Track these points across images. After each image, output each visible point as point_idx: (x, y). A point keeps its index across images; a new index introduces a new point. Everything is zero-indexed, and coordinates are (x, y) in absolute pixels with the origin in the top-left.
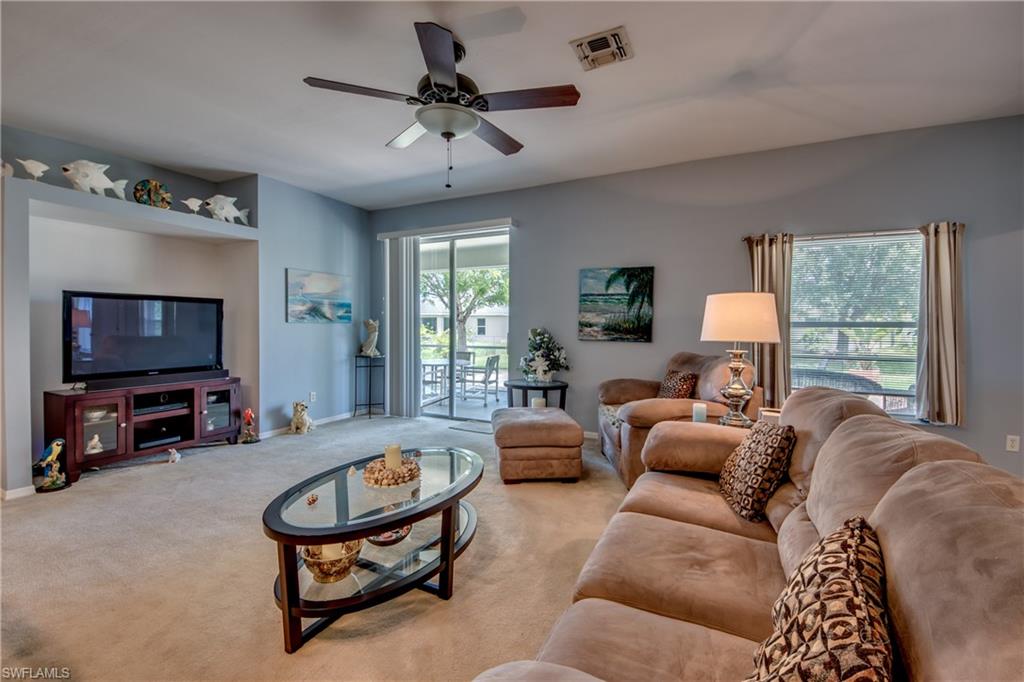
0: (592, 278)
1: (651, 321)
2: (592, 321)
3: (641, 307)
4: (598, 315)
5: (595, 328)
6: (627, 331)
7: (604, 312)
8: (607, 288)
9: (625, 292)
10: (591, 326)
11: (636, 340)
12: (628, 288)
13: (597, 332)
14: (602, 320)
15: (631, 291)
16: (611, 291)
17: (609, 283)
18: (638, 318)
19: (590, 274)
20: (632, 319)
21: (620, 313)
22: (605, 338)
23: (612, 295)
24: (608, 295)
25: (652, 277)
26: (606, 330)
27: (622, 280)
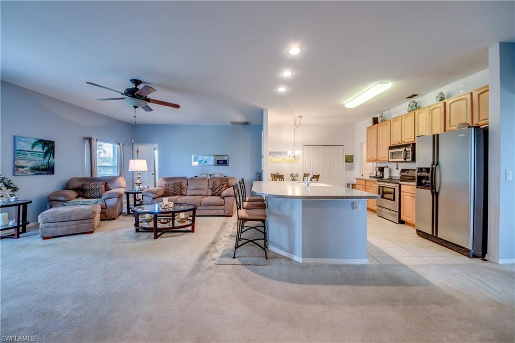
0: (23, 141)
1: (54, 165)
2: (24, 165)
3: (49, 159)
4: (27, 162)
5: (26, 169)
6: (43, 170)
7: (31, 160)
8: (33, 148)
9: (42, 151)
10: (23, 167)
11: (47, 174)
12: (43, 150)
13: (27, 171)
14: (30, 165)
15: (44, 151)
16: (34, 150)
17: (34, 145)
18: (48, 163)
19: (22, 139)
20: (46, 164)
21: (40, 161)
22: (32, 173)
23: (35, 152)
24: (33, 152)
25: (54, 145)
26: (33, 169)
27: (40, 145)
